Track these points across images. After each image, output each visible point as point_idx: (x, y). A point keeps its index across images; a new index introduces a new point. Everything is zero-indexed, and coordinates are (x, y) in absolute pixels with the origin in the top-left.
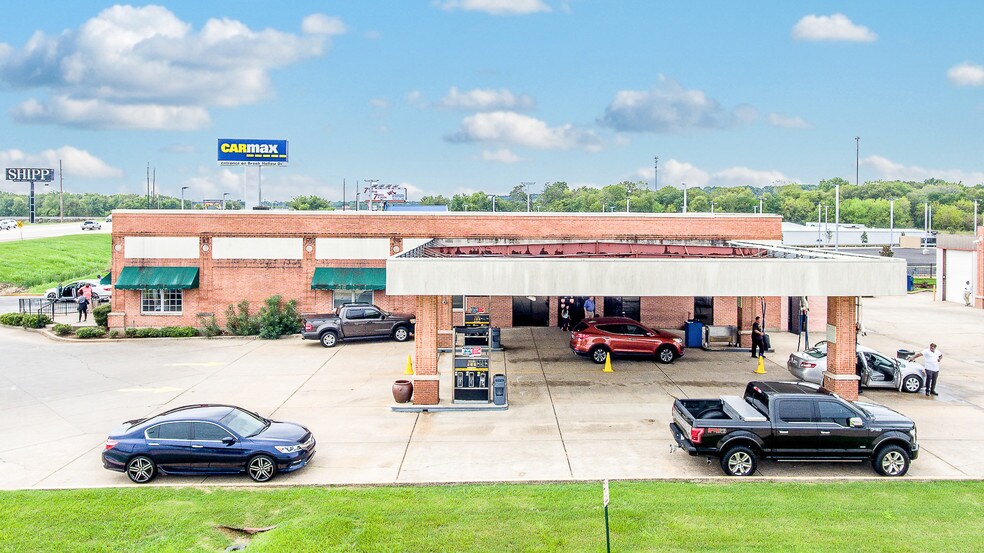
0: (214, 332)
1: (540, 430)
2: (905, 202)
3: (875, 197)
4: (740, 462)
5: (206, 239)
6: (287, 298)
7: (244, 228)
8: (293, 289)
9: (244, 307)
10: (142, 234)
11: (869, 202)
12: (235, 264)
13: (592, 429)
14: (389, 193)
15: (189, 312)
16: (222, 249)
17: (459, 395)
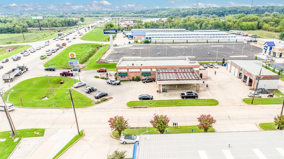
0: (130, 81)
1: (170, 95)
2: (256, 22)
3: (249, 21)
4: (185, 98)
5: (128, 69)
6: (139, 76)
7: (132, 68)
8: (139, 75)
9: (133, 78)
10: (120, 69)
11: (247, 23)
12: (132, 72)
13: (174, 95)
14: (129, 23)
15: (126, 78)
16: (130, 70)
17: (163, 91)
